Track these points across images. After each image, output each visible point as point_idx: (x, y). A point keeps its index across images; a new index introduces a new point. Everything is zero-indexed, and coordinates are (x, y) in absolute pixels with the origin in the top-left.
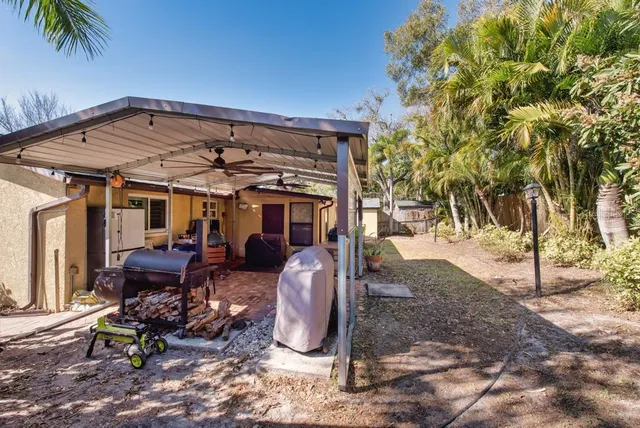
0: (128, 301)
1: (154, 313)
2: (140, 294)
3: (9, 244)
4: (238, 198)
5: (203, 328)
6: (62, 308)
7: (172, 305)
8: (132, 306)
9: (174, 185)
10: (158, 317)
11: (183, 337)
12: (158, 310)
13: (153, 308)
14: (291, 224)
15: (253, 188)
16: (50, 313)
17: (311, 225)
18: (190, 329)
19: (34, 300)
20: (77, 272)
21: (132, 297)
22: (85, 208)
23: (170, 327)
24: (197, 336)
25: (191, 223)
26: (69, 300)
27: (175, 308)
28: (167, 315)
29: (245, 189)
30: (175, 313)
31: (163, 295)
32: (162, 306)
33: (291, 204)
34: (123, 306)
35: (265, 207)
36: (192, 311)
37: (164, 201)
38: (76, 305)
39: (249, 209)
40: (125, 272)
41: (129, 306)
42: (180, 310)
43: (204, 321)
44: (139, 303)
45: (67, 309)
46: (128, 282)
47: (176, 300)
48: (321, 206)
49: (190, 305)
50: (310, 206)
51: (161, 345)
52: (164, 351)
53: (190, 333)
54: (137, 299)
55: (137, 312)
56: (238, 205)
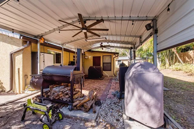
0: (45, 90)
1: (57, 97)
2: (50, 87)
3: (4, 67)
4: (84, 55)
5: (82, 106)
6: (21, 92)
7: (65, 93)
8: (47, 93)
9: (64, 47)
10: (59, 98)
11: (71, 110)
12: (58, 95)
13: (56, 94)
14: (103, 63)
15: (90, 51)
16: (17, 94)
17: (111, 63)
18: (75, 106)
19: (11, 89)
20: (27, 78)
21: (47, 88)
22: (31, 53)
23: (65, 104)
24: (79, 109)
25: (69, 62)
26: (24, 89)
27: (67, 94)
28: (63, 97)
29: (87, 51)
30: (67, 96)
31: (61, 87)
32: (61, 93)
33: (103, 56)
34: (42, 93)
35: (94, 57)
36: (75, 96)
37: (60, 54)
38: (26, 91)
39: (88, 58)
40: (43, 75)
41: (45, 92)
42: (70, 95)
43: (83, 102)
44: (50, 91)
45: (23, 93)
46: (45, 81)
47: (67, 90)
48: (114, 56)
49: (74, 93)
50: (110, 57)
51: (60, 116)
52: (62, 119)
53: (75, 108)
54: (49, 89)
55: (49, 96)
56: (85, 57)
